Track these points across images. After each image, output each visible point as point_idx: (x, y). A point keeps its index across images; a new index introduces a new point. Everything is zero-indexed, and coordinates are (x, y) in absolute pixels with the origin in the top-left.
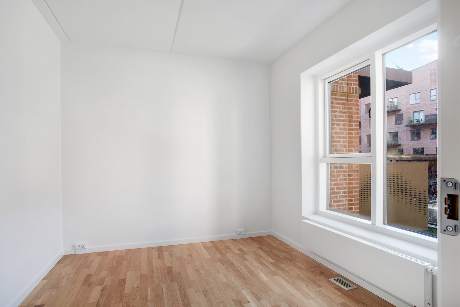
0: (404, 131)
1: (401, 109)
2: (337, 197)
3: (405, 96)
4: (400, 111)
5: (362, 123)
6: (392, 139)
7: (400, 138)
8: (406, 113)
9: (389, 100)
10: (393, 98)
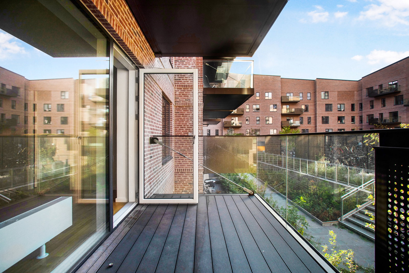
0: (404, 110)
1: (401, 91)
2: (190, 152)
3: (404, 79)
4: (400, 92)
5: (363, 105)
6: (392, 118)
7: (400, 117)
8: (406, 94)
9: (389, 83)
10: (392, 81)
